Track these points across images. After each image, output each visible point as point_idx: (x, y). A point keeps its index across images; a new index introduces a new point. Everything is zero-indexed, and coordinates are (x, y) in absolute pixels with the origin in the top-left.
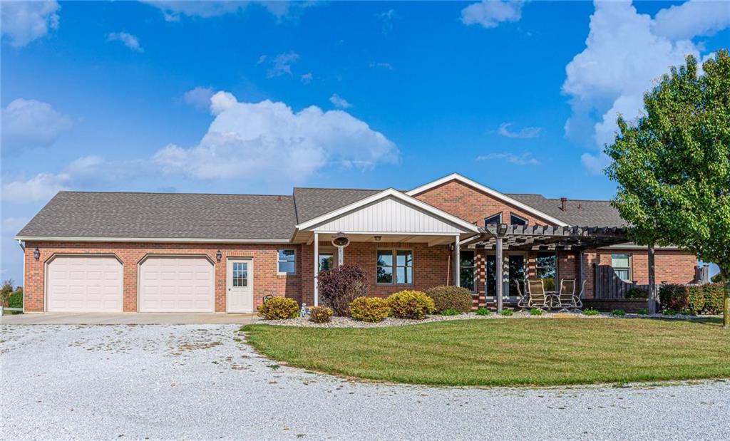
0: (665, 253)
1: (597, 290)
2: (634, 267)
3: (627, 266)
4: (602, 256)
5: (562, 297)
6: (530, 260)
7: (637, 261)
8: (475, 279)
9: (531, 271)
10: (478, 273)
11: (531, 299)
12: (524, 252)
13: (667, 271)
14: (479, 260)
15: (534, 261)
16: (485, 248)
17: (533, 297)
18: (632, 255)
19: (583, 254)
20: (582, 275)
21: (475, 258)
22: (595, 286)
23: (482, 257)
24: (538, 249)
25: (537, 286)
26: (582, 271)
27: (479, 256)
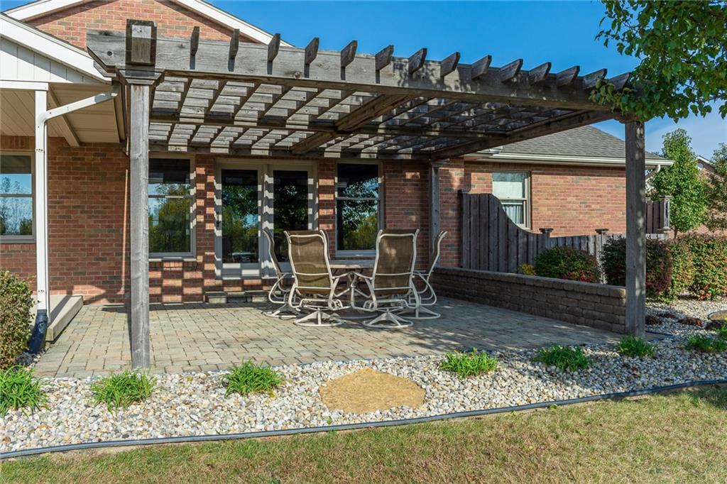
0: (589, 172)
1: (465, 248)
2: (535, 198)
3: (520, 197)
4: (475, 176)
5: (380, 281)
6: (322, 182)
7: (540, 188)
8: (193, 224)
9: (323, 205)
10: (200, 210)
11: (295, 285)
12: (310, 163)
13: (593, 206)
14: (200, 179)
15: (329, 182)
16: (213, 151)
17: (302, 280)
18: (530, 175)
19: (436, 170)
20: (434, 215)
21: (193, 176)
22: (460, 238)
23: (208, 173)
24: (338, 155)
25: (312, 249)
26: (434, 208)
27: (201, 171)
